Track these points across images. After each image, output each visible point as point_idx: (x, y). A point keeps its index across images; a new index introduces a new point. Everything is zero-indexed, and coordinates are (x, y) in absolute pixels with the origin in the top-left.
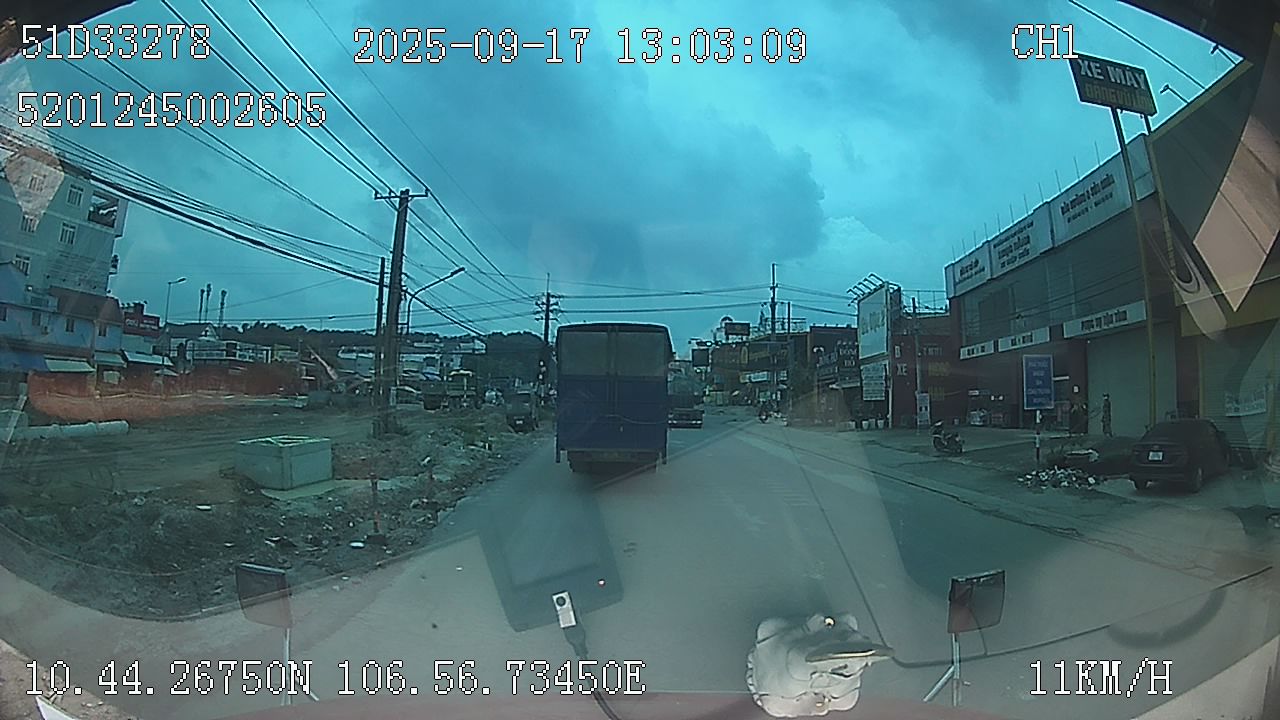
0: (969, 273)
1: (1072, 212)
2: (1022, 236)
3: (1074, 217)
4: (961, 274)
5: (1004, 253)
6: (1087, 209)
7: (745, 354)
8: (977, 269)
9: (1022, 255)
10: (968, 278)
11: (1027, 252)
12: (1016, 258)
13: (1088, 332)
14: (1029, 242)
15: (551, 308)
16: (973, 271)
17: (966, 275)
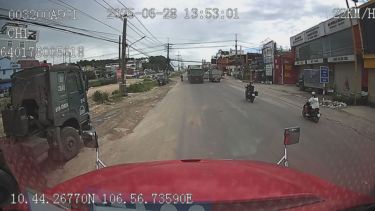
0: (298, 40)
1: (331, 26)
2: (315, 31)
3: (332, 27)
4: (295, 40)
5: (310, 35)
6: (336, 26)
7: (227, 61)
8: (301, 39)
9: (315, 36)
10: (298, 41)
11: (317, 36)
12: (313, 37)
13: (335, 61)
14: (317, 33)
15: (169, 48)
16: (299, 39)
17: (297, 40)
